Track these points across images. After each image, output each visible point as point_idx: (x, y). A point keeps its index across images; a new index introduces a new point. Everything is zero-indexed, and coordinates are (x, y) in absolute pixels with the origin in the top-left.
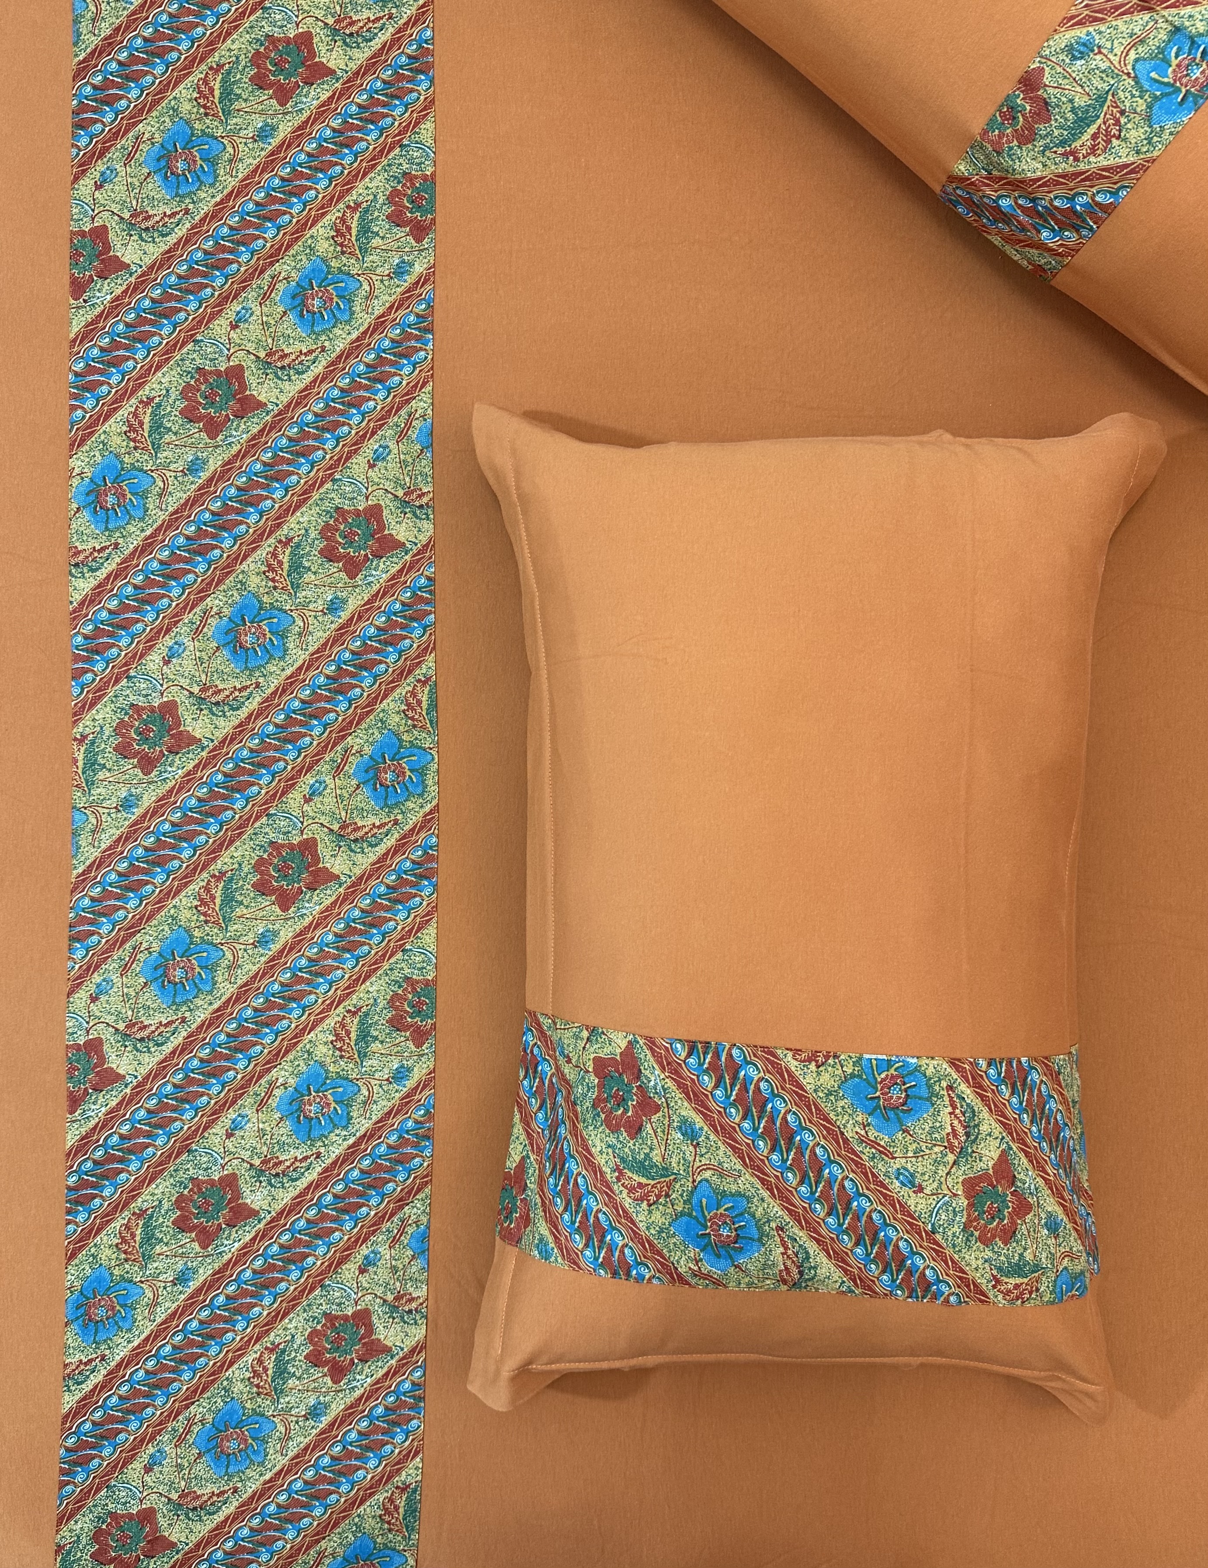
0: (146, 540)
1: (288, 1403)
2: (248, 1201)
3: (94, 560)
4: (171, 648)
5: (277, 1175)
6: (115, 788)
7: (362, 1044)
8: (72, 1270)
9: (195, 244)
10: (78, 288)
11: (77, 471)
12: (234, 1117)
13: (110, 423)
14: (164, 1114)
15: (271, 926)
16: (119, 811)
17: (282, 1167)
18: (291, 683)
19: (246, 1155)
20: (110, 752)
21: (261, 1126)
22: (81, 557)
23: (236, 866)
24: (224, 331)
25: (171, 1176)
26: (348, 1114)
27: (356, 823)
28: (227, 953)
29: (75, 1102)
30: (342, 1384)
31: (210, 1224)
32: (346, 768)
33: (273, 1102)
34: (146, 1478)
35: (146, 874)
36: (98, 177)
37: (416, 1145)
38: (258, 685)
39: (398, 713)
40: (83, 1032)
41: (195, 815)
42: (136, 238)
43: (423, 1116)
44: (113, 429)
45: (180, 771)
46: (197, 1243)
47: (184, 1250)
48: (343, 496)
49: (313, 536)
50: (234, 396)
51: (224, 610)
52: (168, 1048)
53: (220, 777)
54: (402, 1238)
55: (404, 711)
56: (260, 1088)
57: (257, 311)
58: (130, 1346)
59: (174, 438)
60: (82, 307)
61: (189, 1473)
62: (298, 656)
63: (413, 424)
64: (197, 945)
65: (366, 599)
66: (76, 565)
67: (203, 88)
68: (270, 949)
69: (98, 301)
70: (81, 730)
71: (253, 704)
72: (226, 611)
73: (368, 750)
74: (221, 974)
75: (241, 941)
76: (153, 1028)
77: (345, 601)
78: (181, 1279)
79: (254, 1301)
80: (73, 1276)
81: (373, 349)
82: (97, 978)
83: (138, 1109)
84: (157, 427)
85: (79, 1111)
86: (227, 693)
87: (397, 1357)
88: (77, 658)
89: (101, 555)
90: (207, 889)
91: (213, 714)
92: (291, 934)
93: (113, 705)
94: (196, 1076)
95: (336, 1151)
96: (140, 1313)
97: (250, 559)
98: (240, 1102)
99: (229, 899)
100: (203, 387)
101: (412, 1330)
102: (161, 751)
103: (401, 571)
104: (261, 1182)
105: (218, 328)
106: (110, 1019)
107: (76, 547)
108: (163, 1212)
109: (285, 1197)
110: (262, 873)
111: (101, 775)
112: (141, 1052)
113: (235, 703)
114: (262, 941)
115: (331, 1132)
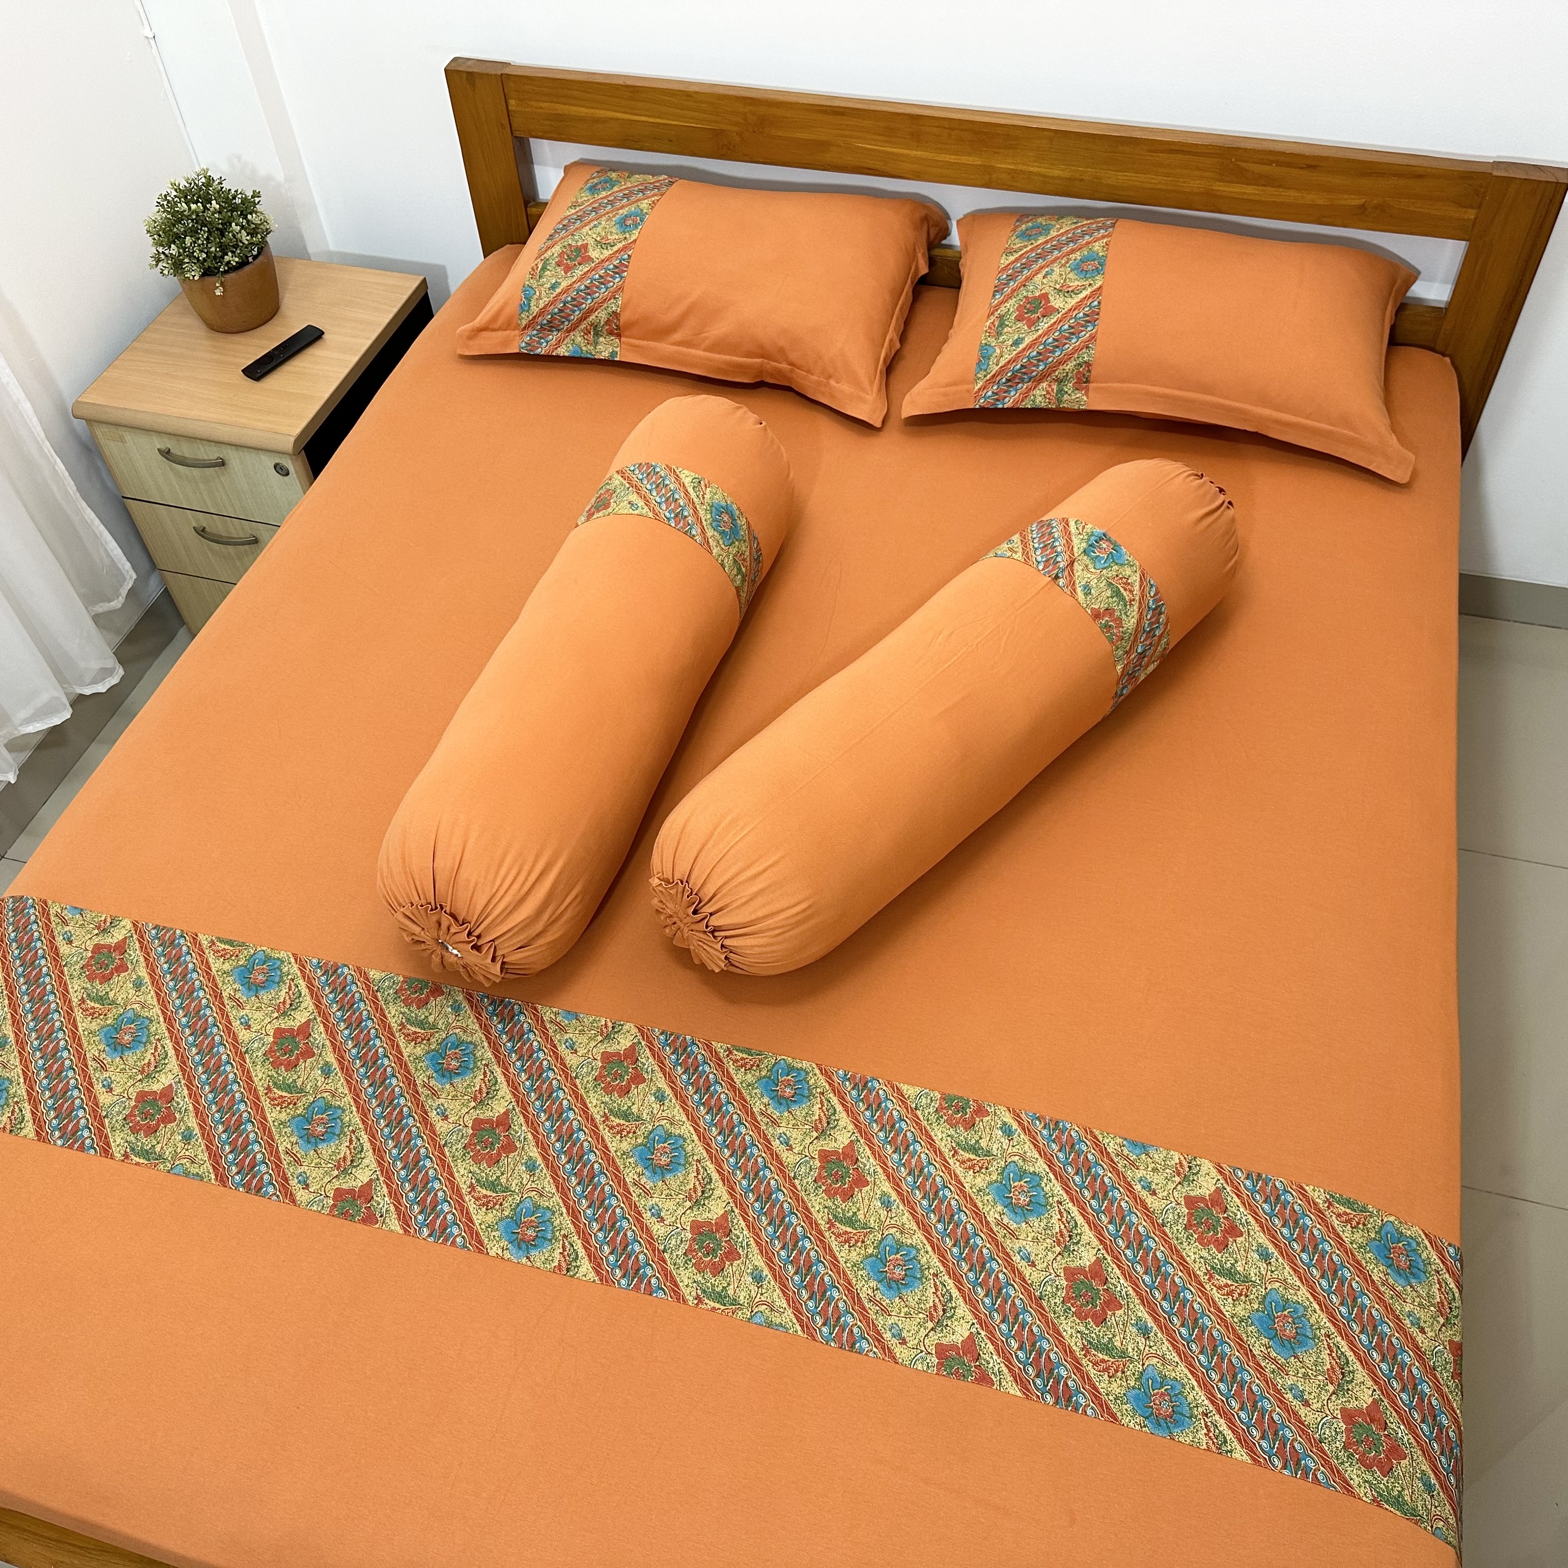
0: (569, 1213)
1: (1256, 1275)
2: (1088, 1263)
3: (569, 1255)
4: (653, 1215)
5: (1070, 1236)
6: (743, 1284)
7: (980, 1152)
8: (1125, 1421)
9: (377, 1131)
10: (370, 1219)
11: (500, 1252)
12: (1019, 1257)
13: (475, 1219)
14: (1008, 1309)
15: (877, 1196)
16: (761, 1286)
17: (1065, 1231)
18: (704, 1138)
19: (1051, 1256)
20: (715, 1281)
21: (1030, 1239)
22: (564, 1265)
23: (826, 1210)
24: (446, 1126)
25: (1058, 1317)
26: (1031, 1174)
27: (816, 1120)
28: (891, 1232)
29: (984, 1379)
30: (1243, 1230)
31: (1102, 1297)
32: (775, 1117)
33: (1013, 1226)
34: (1314, 1407)
35: (815, 1278)
36: (300, 1186)
37: (1062, 1132)
38: (698, 1161)
39: (746, 1074)
40: (929, 1357)
41: (780, 1230)
42: (354, 1170)
43: (1040, 1123)
44: (480, 1217)
45: (745, 1232)
46: (1117, 1312)
47: (1121, 1323)
48: (588, 1074)
49: (608, 1100)
50: (493, 1128)
51: (638, 1170)
52: (955, 1293)
53: (756, 1205)
54: (1132, 1159)
55: (746, 1070)
56: (1000, 1233)
57: (441, 1101)
58: (1197, 1388)
59: (505, 1176)
60: (384, 1219)
61: (1312, 1370)
62: (687, 1129)
63: (558, 1021)
64: (879, 1253)
65: (662, 1075)
66: (568, 1270)
67: (276, 1102)
68: (895, 1201)
69: (385, 1207)
70: (691, 1298)
71: (711, 1168)
72: (639, 1169)
73: (766, 1100)
74: (905, 1240)
75: (884, 1220)
76: (937, 1300)
77: (659, 1089)
78: (1145, 1332)
79: (1169, 1280)
80: (1131, 1421)
81: (500, 1035)
82: (887, 1335)
83: (999, 1329)
84: (493, 1186)
85: (993, 1377)
86: (697, 1183)
87: (1225, 1185)
88: (637, 1288)
89: (567, 1250)
90: (838, 1235)
91: (710, 1197)
92: (887, 1184)
93: (681, 1269)
94: (981, 1277)
95: (1058, 1188)
96: (1169, 1372)
97: (609, 1145)
98: (1008, 1250)
99: (850, 1222)
100: (478, 1147)
101: (1204, 1170)
102: (726, 1242)
103: (650, 1049)
104: (1074, 1250)
105: (442, 1129)
106: (923, 1332)
107: (555, 1267)
108: (1087, 1332)
109: (1088, 1235)
110: (836, 1193)
111: (730, 1292)
112: (954, 1314)
113: (706, 1180)
114: (887, 1204)
115: (1043, 1189)
